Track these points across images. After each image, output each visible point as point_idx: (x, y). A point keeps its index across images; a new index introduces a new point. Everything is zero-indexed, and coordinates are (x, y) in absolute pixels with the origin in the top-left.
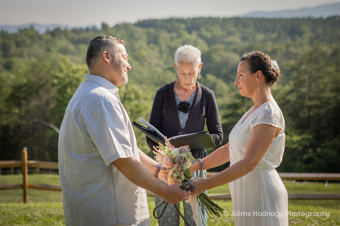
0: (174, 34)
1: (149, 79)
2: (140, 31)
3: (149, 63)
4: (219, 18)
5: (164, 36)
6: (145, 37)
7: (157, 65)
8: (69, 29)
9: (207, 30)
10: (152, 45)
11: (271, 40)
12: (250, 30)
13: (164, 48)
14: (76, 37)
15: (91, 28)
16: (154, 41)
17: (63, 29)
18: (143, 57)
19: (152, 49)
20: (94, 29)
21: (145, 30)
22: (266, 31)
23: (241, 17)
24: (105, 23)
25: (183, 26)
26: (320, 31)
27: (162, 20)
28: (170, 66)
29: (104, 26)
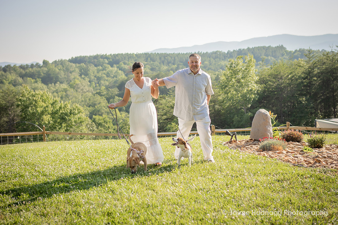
0: (100, 68)
1: (82, 101)
2: (74, 65)
3: (82, 90)
4: (133, 54)
5: (92, 69)
6: (77, 70)
7: (88, 91)
8: (18, 65)
9: (125, 64)
10: (83, 76)
11: (172, 69)
12: (156, 63)
13: (92, 77)
14: (24, 72)
15: (35, 64)
16: (84, 73)
17: (12, 66)
18: (77, 85)
19: (84, 79)
20: (38, 65)
21: (78, 65)
22: (168, 63)
23: (150, 53)
24: (45, 60)
25: (106, 61)
26: (206, 62)
27: (90, 57)
28: (98, 91)
29: (45, 62)
